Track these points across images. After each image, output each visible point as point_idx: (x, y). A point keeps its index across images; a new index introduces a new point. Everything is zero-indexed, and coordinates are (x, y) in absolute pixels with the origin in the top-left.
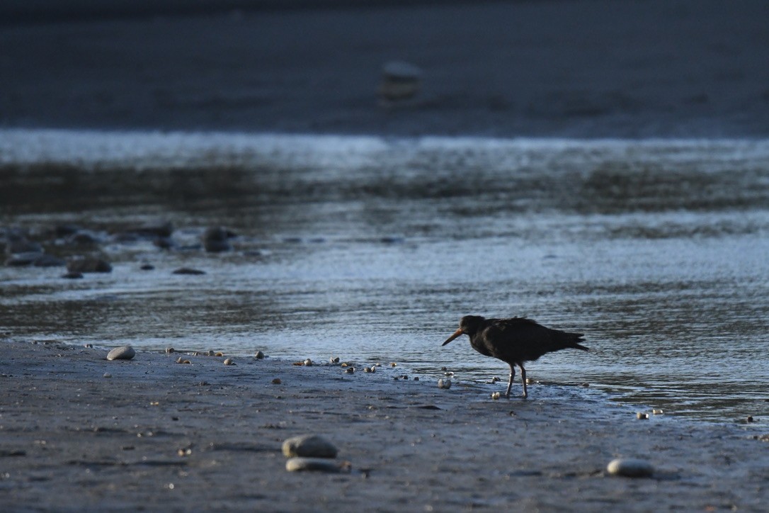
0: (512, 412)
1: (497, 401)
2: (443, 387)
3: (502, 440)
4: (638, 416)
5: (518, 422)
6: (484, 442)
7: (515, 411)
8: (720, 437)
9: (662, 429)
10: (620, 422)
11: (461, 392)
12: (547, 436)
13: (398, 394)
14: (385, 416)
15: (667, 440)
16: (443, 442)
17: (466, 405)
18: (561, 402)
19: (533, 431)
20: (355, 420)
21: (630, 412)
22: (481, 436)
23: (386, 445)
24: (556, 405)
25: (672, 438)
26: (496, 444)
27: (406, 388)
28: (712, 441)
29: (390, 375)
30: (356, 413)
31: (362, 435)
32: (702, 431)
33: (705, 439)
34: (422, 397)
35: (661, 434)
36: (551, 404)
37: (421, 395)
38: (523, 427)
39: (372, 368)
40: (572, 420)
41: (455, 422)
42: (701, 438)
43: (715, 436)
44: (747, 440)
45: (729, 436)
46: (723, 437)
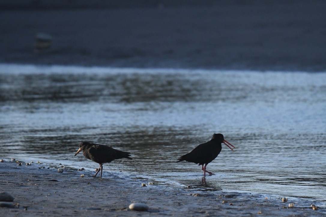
0: (89, 183)
1: (83, 178)
2: (60, 172)
3: (85, 195)
4: (142, 185)
5: (92, 187)
6: (77, 195)
7: (90, 182)
8: (176, 194)
9: (152, 191)
10: (135, 187)
11: (67, 174)
12: (104, 193)
13: (40, 175)
14: (35, 184)
15: (154, 195)
16: (59, 195)
17: (69, 180)
18: (110, 179)
19: (98, 191)
20: (22, 186)
21: (139, 183)
22: (75, 193)
23: (35, 196)
24: (108, 180)
25: (156, 194)
26: (82, 196)
27: (44, 172)
28: (173, 196)
29: (37, 166)
30: (22, 183)
31: (25, 192)
32: (169, 192)
33: (170, 195)
34: (51, 176)
35: (152, 193)
36: (106, 180)
37: (50, 175)
38: (93, 189)
39: (30, 164)
40: (114, 187)
41: (65, 187)
42: (168, 194)
43: (174, 194)
44: (188, 196)
45: (180, 194)
46: (178, 194)
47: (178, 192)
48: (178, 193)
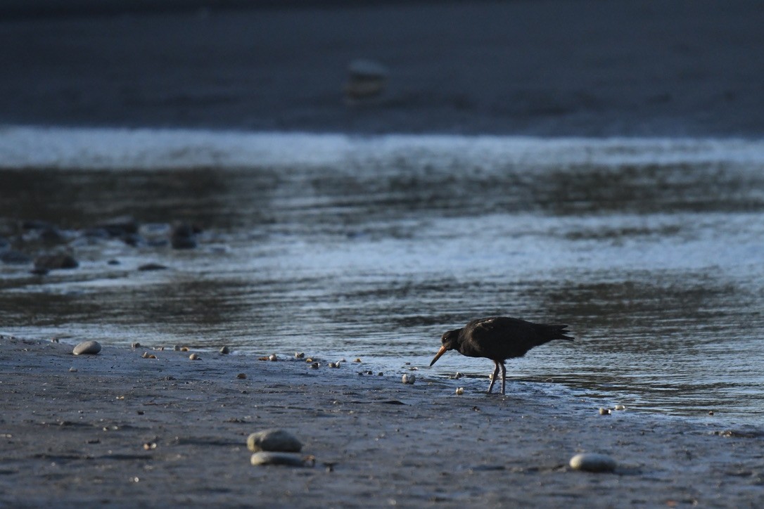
0: (475, 408)
1: (461, 396)
2: (407, 383)
3: (466, 435)
4: (601, 411)
5: (482, 417)
6: (448, 437)
7: (478, 406)
8: (681, 433)
9: (624, 425)
10: (583, 417)
11: (425, 387)
12: (510, 431)
13: (363, 389)
14: (349, 411)
15: (629, 436)
16: (407, 436)
17: (430, 400)
18: (524, 398)
19: (497, 426)
20: (320, 415)
21: (593, 407)
22: (444, 431)
23: (350, 439)
24: (519, 400)
25: (634, 433)
26: (459, 438)
27: (371, 384)
28: (674, 436)
29: (354, 370)
30: (320, 408)
31: (326, 429)
32: (664, 426)
33: (666, 434)
34: (386, 392)
35: (623, 430)
36: (514, 400)
37: (385, 390)
38: (487, 422)
39: (337, 364)
40: (535, 415)
41: (419, 417)
42: (662, 433)
43: (677, 431)
44: (709, 435)
45: (691, 432)
46: (685, 433)
47: (685, 428)
48: (686, 430)
